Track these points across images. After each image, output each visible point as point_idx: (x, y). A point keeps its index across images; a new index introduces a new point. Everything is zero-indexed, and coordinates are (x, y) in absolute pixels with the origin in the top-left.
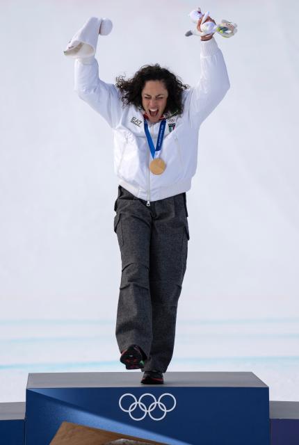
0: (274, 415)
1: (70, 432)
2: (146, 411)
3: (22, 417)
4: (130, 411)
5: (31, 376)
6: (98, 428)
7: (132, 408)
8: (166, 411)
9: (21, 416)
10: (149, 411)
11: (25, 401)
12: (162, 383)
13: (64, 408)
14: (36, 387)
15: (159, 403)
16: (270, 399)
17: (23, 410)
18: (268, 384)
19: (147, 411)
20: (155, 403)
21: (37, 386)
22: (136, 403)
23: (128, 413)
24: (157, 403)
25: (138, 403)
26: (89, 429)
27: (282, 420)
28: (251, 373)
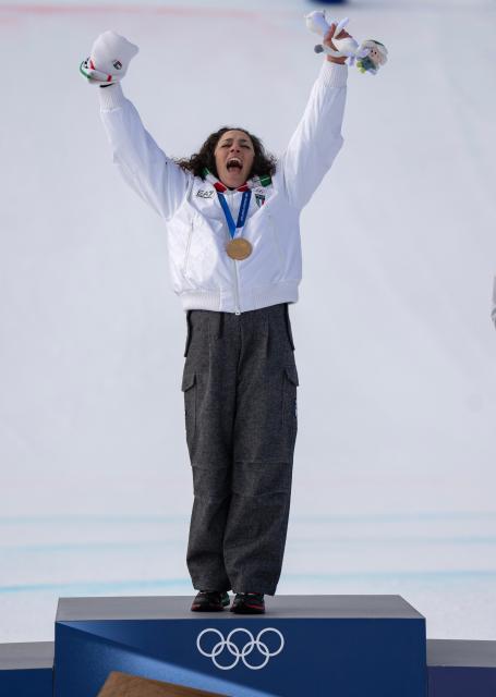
0: (433, 660)
1: (122, 688)
2: (238, 655)
3: (49, 664)
4: (213, 655)
5: (63, 602)
6: (164, 681)
7: (216, 651)
8: (268, 655)
9: (48, 662)
10: (243, 655)
11: (53, 640)
12: (262, 612)
13: (113, 651)
14: (70, 618)
15: (258, 643)
16: (428, 637)
17: (51, 653)
18: (424, 613)
19: (240, 655)
20: (253, 643)
21: (73, 618)
22: (223, 643)
23: (210, 658)
24: (255, 642)
25: (226, 642)
26: (152, 682)
27: (446, 668)
28: (399, 597)
